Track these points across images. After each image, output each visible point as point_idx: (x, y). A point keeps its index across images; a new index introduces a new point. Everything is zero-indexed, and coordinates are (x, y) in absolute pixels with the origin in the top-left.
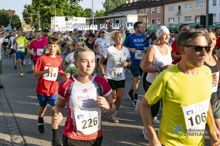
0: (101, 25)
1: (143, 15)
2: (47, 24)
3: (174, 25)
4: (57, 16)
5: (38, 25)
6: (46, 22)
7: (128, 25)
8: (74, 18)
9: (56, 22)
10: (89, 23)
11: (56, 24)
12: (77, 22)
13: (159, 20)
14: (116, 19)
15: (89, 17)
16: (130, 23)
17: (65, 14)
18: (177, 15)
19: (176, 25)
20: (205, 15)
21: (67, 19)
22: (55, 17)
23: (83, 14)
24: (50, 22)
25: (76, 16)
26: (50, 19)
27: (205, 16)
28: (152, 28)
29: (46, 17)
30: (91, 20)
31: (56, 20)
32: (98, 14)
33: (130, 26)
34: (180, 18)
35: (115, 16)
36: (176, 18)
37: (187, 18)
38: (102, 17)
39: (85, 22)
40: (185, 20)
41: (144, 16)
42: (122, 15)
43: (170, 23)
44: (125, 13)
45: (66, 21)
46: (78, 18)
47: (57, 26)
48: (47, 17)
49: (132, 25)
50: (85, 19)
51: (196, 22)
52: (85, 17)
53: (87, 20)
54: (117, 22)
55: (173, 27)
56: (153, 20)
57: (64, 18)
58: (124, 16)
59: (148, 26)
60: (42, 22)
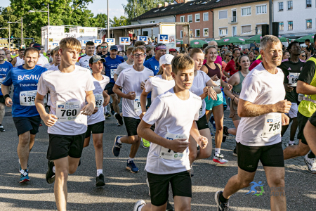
0: (120, 38)
1: (184, 23)
2: (36, 37)
3: (227, 38)
4: (52, 25)
5: (20, 40)
6: (34, 35)
7: (161, 38)
8: (80, 28)
9: (50, 34)
10: (102, 36)
11: (50, 37)
12: (83, 35)
13: (206, 30)
14: (144, 30)
15: (104, 26)
16: (164, 36)
17: (65, 23)
18: (232, 24)
19: (230, 38)
20: (268, 23)
21: (67, 30)
22: (49, 27)
23: (94, 22)
24: (39, 35)
25: (83, 25)
26: (40, 30)
27: (267, 26)
28: (197, 43)
29: (34, 26)
30: (106, 31)
31: (49, 31)
32: (116, 23)
33: (164, 40)
34: (236, 29)
35: (142, 25)
36: (230, 29)
37: (244, 28)
38: (123, 27)
39: (96, 34)
40: (243, 32)
41: (184, 26)
42: (152, 23)
43: (221, 35)
44: (157, 21)
45: (67, 33)
46: (85, 28)
47: (51, 40)
48: (36, 26)
49: (167, 39)
50: (96, 29)
51: (256, 33)
52: (96, 26)
53: (99, 32)
54: (146, 34)
55: (226, 40)
56: (198, 31)
57: (63, 27)
58: (155, 26)
59: (190, 39)
60: (27, 34)
